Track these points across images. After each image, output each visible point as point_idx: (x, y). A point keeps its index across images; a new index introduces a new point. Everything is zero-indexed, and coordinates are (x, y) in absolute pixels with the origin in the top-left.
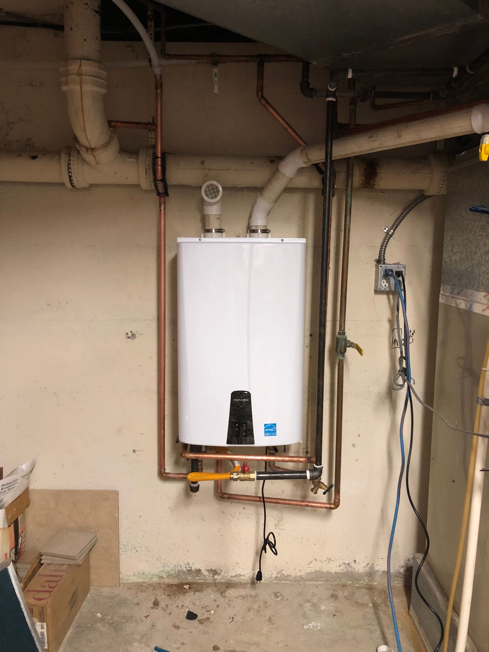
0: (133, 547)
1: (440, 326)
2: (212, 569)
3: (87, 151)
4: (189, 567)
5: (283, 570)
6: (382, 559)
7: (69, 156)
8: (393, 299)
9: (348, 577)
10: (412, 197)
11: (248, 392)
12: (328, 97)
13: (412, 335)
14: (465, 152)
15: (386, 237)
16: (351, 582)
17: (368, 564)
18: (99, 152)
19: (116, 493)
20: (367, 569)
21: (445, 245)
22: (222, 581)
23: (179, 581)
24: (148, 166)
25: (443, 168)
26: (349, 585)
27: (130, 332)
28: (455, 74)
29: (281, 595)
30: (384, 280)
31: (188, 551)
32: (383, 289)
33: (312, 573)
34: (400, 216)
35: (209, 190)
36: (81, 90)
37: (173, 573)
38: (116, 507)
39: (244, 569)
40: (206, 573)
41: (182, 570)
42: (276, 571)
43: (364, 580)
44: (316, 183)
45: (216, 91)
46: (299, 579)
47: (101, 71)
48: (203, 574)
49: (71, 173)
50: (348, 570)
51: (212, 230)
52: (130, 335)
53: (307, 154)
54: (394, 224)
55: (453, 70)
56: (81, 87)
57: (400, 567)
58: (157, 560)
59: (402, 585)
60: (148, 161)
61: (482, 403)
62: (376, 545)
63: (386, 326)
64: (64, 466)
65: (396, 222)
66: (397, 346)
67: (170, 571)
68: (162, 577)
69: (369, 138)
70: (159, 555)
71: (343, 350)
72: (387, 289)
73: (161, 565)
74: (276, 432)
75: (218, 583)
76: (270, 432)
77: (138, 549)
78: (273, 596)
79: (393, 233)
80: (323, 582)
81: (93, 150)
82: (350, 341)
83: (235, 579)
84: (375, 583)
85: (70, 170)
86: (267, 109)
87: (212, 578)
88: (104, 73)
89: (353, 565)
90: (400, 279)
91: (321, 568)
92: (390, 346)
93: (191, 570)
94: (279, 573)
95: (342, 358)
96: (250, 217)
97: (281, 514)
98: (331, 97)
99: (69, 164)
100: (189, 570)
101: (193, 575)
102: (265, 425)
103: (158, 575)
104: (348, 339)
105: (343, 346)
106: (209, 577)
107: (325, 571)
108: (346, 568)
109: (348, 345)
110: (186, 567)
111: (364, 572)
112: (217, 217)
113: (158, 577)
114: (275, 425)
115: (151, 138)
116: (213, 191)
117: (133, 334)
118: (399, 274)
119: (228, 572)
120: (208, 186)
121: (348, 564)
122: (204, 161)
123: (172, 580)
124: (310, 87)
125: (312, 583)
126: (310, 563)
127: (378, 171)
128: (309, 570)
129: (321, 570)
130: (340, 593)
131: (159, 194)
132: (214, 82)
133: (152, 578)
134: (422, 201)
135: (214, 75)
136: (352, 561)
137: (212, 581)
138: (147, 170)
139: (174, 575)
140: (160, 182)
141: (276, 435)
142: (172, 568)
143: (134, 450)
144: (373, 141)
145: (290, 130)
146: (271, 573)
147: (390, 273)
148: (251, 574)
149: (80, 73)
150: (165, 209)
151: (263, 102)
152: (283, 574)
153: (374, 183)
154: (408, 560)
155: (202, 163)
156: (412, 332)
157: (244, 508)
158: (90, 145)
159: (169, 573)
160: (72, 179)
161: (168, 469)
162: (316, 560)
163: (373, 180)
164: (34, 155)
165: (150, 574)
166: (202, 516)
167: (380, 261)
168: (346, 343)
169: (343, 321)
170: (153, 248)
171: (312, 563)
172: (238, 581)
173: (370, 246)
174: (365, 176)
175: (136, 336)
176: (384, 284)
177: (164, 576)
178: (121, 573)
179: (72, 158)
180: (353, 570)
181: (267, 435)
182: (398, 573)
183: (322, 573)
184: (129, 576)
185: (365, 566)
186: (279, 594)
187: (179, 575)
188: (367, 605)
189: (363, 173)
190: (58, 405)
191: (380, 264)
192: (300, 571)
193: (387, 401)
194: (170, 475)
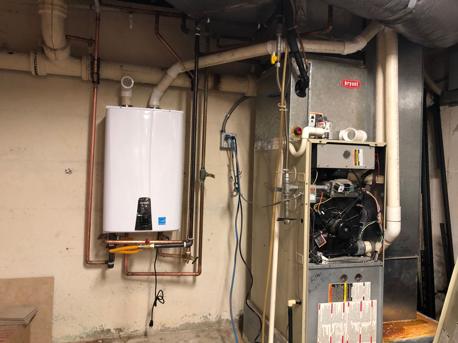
0: (63, 317)
1: (255, 169)
2: (118, 328)
3: (51, 51)
4: (102, 328)
5: (165, 324)
6: (226, 311)
7: (36, 54)
8: (230, 153)
9: (206, 325)
10: (239, 97)
11: (149, 198)
12: (196, 33)
13: (240, 174)
14: (265, 71)
15: (226, 118)
16: (207, 328)
17: (218, 316)
18: (59, 52)
19: (52, 278)
20: (217, 319)
21: (257, 120)
22: (124, 336)
23: (95, 339)
24: (88, 65)
25: (255, 81)
26: (207, 330)
27: (68, 169)
28: (259, 27)
29: (165, 339)
30: (225, 141)
31: (102, 316)
32: (224, 146)
33: (183, 324)
34: (233, 107)
35: (126, 81)
36: (52, 14)
37: (90, 333)
38: (52, 289)
39: (140, 326)
40: (114, 331)
41: (97, 331)
42: (160, 325)
43: (215, 326)
44: (188, 84)
45: (131, 27)
46: (176, 329)
47: (65, 5)
48: (112, 332)
49: (36, 64)
50: (205, 320)
51: (126, 105)
52: (68, 171)
53: (184, 65)
54: (230, 111)
55: (258, 25)
56: (52, 12)
57: (236, 316)
58: (80, 325)
59: (238, 327)
60: (88, 62)
61: (277, 190)
62: (223, 302)
63: (226, 169)
64: (14, 261)
65: (231, 110)
66: (232, 180)
67: (88, 333)
68: (83, 337)
69: (218, 56)
70: (81, 322)
71: (204, 178)
72: (227, 147)
73: (82, 328)
74: (165, 222)
75: (122, 337)
76: (162, 222)
77: (66, 318)
78: (159, 340)
79: (229, 116)
80: (190, 330)
81: (55, 50)
82: (207, 173)
83: (133, 333)
84: (222, 328)
85: (36, 63)
86: (161, 40)
87: (118, 335)
88: (66, 6)
89: (209, 317)
90: (234, 141)
91: (189, 321)
92: (228, 180)
93: (104, 330)
94: (163, 326)
95: (203, 182)
96: (149, 100)
97: (165, 287)
98: (198, 33)
99: (35, 59)
100: (102, 330)
101: (105, 334)
102: (159, 218)
103: (80, 336)
104: (206, 172)
105: (204, 175)
106: (116, 334)
107: (192, 323)
108: (204, 319)
109: (206, 175)
110: (100, 329)
111: (215, 321)
112: (130, 98)
113: (79, 337)
114: (165, 218)
115: (90, 50)
116: (128, 83)
117: (70, 171)
118: (233, 138)
119: (129, 329)
120: (125, 79)
121: (206, 317)
122: (123, 66)
123: (89, 339)
124: (186, 28)
125: (184, 331)
126: (183, 318)
127: (221, 80)
128: (182, 323)
129: (189, 322)
130: (201, 334)
131: (93, 82)
132: (130, 22)
133: (75, 339)
134: (244, 100)
135: (130, 18)
136: (208, 315)
137: (117, 336)
138: (87, 68)
139: (91, 335)
140: (95, 74)
141: (165, 224)
142: (90, 330)
143: (67, 248)
144: (220, 58)
145: (173, 53)
146: (157, 327)
147: (228, 136)
148: (145, 329)
149: (52, 4)
150: (97, 92)
151: (159, 36)
152: (165, 327)
153: (219, 87)
154: (241, 311)
155: (122, 66)
156: (240, 172)
157: (141, 284)
158: (54, 47)
159: (88, 334)
160: (36, 68)
161: (92, 258)
162: (186, 316)
163: (219, 85)
164: (11, 51)
165: (74, 336)
166: (113, 291)
167: (222, 131)
168: (205, 173)
169: (203, 161)
170: (86, 117)
171: (184, 318)
172: (136, 335)
173: (217, 123)
174: (214, 82)
175: (72, 172)
176: (225, 145)
177: (84, 336)
178: (53, 337)
179: (37, 56)
180: (209, 320)
181: (160, 224)
182: (235, 319)
183: (190, 324)
184: (58, 339)
185: (216, 317)
186: (163, 339)
187: (95, 335)
188: (217, 338)
189: (213, 80)
190: (13, 218)
191: (223, 132)
192: (176, 324)
193: (227, 213)
194: (93, 262)
